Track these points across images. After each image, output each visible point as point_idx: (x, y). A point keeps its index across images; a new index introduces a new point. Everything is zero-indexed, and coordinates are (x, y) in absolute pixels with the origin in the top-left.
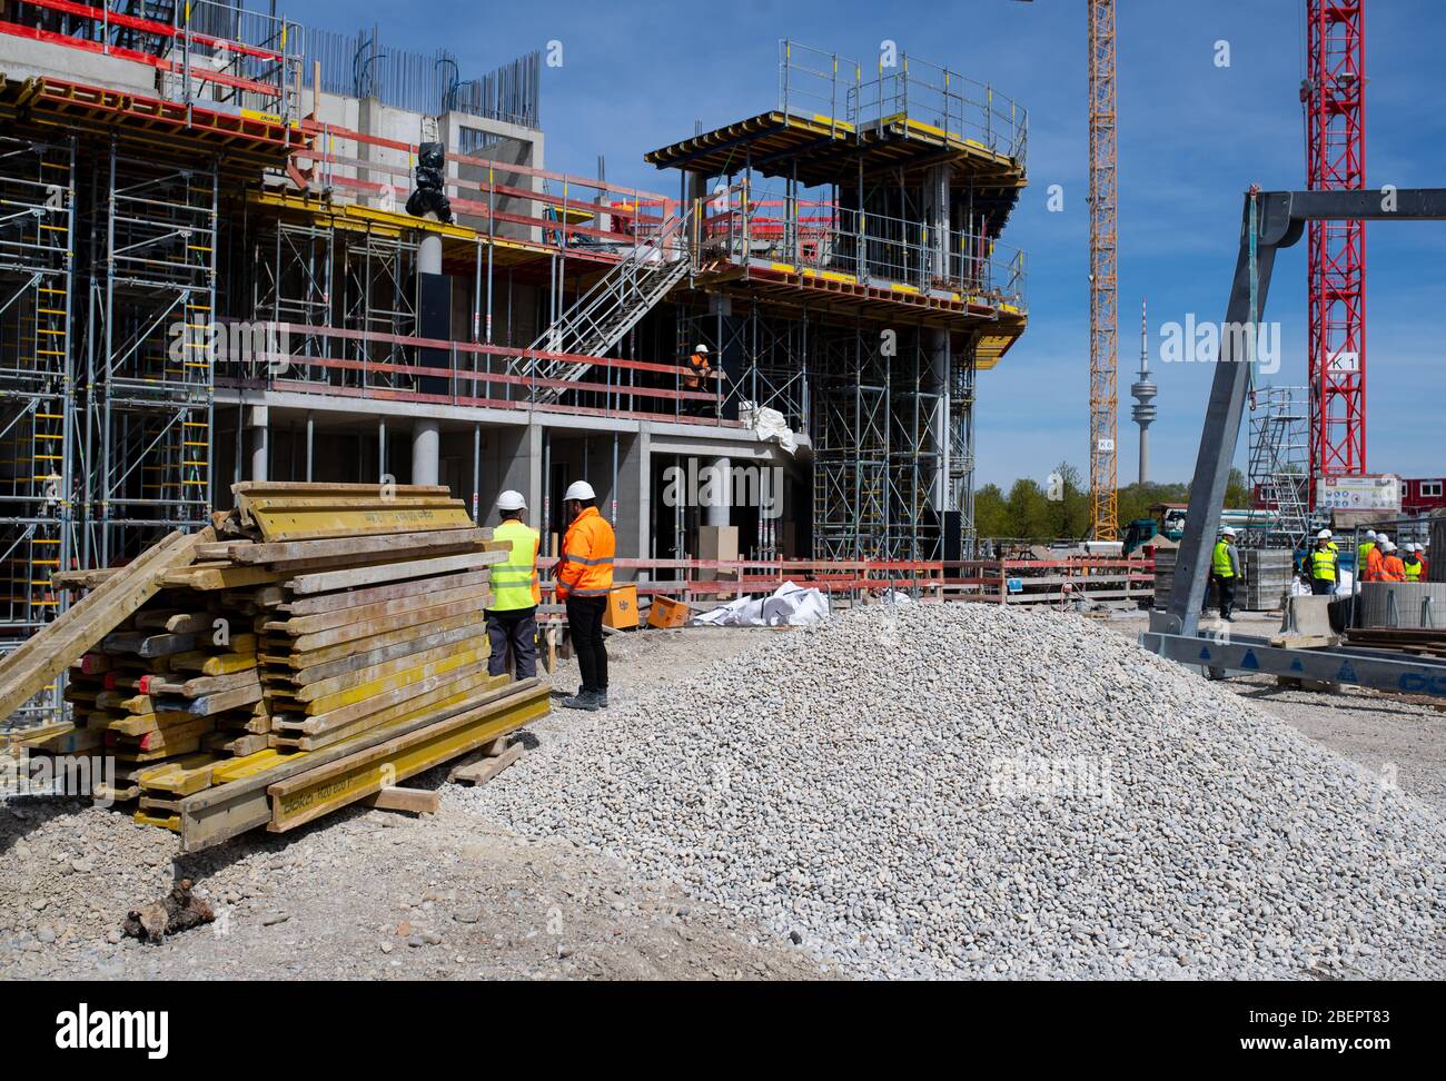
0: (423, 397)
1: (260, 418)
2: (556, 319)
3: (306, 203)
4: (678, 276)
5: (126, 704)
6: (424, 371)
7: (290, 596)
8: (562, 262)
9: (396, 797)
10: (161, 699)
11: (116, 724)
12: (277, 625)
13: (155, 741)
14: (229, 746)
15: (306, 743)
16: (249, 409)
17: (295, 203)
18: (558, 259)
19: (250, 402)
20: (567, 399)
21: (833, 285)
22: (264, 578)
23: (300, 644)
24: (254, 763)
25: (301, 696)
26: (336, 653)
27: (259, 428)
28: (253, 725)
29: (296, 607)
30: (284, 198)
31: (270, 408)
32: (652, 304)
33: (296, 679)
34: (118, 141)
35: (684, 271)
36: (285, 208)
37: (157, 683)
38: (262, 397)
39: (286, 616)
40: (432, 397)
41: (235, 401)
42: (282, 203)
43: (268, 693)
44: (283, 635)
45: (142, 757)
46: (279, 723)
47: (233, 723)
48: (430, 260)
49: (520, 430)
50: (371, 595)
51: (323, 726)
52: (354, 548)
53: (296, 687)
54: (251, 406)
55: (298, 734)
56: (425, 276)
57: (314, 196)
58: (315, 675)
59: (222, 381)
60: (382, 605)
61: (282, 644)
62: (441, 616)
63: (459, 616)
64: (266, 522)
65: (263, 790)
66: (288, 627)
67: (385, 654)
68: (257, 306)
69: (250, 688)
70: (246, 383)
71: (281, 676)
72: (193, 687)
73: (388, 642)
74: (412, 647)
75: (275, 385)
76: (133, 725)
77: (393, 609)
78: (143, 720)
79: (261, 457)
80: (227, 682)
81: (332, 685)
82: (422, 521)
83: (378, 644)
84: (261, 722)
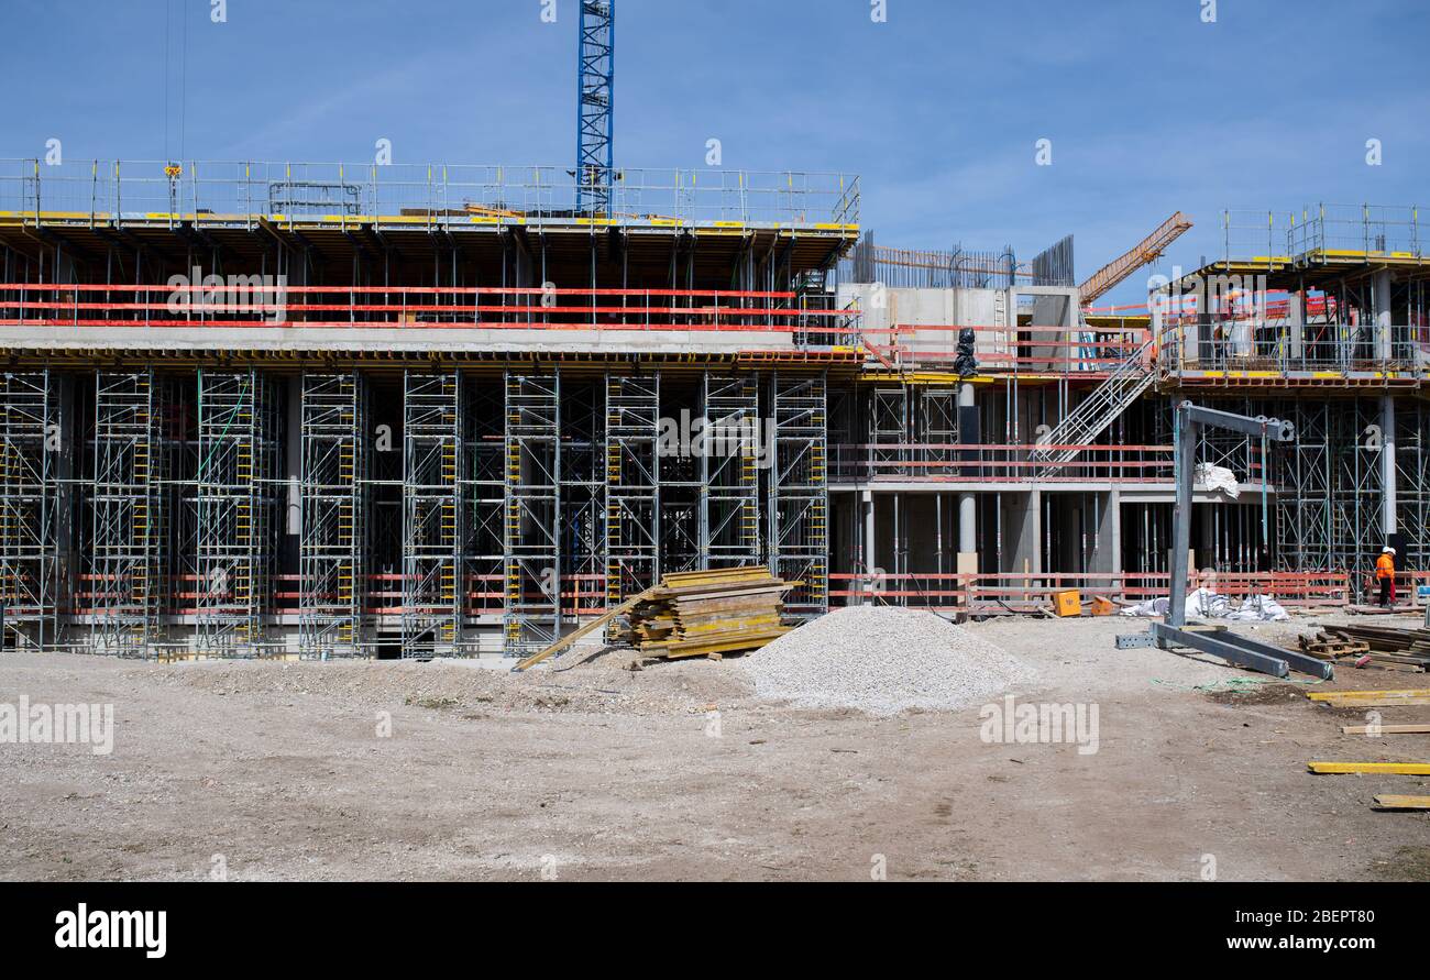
0: (963, 479)
1: (867, 497)
2: (1063, 419)
3: (890, 376)
4: (1147, 384)
5: (638, 626)
6: (963, 463)
7: (677, 602)
8: (1066, 383)
9: (712, 656)
10: (646, 625)
11: (636, 631)
12: (674, 609)
13: (646, 635)
14: (665, 638)
15: (684, 639)
16: (860, 493)
17: (884, 377)
18: (1063, 381)
19: (860, 488)
20: (1059, 474)
21: (1256, 381)
22: (670, 597)
23: (680, 614)
24: (672, 641)
25: (682, 627)
26: (696, 616)
27: (868, 503)
28: (672, 634)
29: (678, 604)
30: (877, 376)
31: (873, 492)
32: (1126, 405)
33: (680, 622)
34: (778, 371)
35: (1151, 380)
36: (878, 381)
37: (644, 621)
38: (867, 485)
40: (968, 479)
41: (852, 488)
42: (876, 379)
43: (676, 626)
44: (675, 611)
45: (643, 639)
46: (679, 633)
47: (668, 632)
48: (967, 398)
49: (1027, 494)
50: (711, 601)
51: (690, 635)
53: (681, 625)
54: (862, 491)
55: (683, 636)
56: (962, 408)
57: (895, 371)
58: (687, 621)
59: (845, 479)
60: (716, 604)
61: (676, 613)
62: (749, 607)
63: (759, 607)
64: (669, 584)
65: (666, 647)
66: (677, 609)
67: (719, 617)
68: (870, 433)
69: (670, 624)
70: (859, 479)
71: (677, 622)
72: (651, 623)
73: (720, 614)
74: (733, 616)
75: (875, 479)
76: (639, 631)
77: (721, 605)
78: (641, 630)
79: (870, 518)
80: (661, 622)
81: (695, 624)
82: (741, 578)
83: (715, 614)
84: (674, 633)
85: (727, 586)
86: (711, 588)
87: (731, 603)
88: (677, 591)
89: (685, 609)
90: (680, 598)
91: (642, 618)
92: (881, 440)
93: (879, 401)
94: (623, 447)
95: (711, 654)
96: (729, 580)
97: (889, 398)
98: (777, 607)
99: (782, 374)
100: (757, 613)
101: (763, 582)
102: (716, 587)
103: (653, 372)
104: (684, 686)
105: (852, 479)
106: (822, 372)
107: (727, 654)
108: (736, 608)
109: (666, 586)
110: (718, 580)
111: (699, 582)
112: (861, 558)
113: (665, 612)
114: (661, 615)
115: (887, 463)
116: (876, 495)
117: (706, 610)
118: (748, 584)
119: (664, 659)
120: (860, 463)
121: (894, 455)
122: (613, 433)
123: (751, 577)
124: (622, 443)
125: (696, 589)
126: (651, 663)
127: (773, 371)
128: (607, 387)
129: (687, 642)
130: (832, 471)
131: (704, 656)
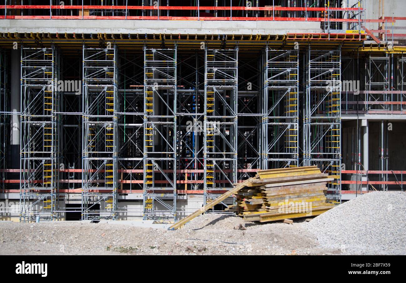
1: (364, 123)
3: (379, 49)
5: (241, 202)
7: (266, 188)
9: (286, 221)
10: (247, 202)
11: (240, 205)
12: (264, 192)
13: (246, 208)
14: (258, 210)
15: (270, 210)
16: (360, 120)
17: (375, 50)
19: (360, 118)
22: (261, 185)
23: (267, 195)
24: (262, 212)
25: (268, 203)
26: (277, 197)
27: (364, 127)
28: (262, 207)
29: (266, 189)
30: (371, 48)
31: (368, 120)
33: (267, 200)
34: (311, 46)
36: (372, 52)
37: (246, 200)
38: (364, 116)
39: (265, 190)
41: (355, 118)
42: (371, 50)
43: (264, 202)
44: (264, 193)
45: (244, 210)
46: (266, 207)
47: (260, 206)
50: (285, 187)
51: (273, 208)
52: (281, 180)
53: (268, 202)
54: (361, 120)
55: (269, 209)
57: (382, 46)
58: (271, 200)
59: (351, 112)
60: (289, 189)
61: (265, 195)
62: (308, 191)
63: (314, 191)
64: (261, 177)
65: (259, 216)
66: (265, 192)
67: (290, 197)
68: (366, 84)
69: (261, 201)
70: (359, 112)
71: (265, 200)
72: (250, 200)
73: (291, 195)
74: (298, 197)
75: (369, 112)
76: (242, 205)
77: (291, 189)
78: (243, 205)
79: (366, 136)
80: (256, 200)
81: (276, 202)
82: (303, 173)
83: (287, 196)
84: (264, 207)
85: (295, 178)
86: (285, 179)
87: (297, 189)
88: (266, 181)
89: (270, 192)
90: (267, 186)
91: (244, 197)
92: (373, 88)
93: (372, 64)
94: (216, 92)
95: (286, 220)
96: (296, 174)
97: (378, 62)
98: (324, 191)
99: (313, 48)
100: (313, 195)
101: (316, 176)
102: (289, 179)
103: (234, 47)
104: (276, 240)
105: (355, 112)
106: (338, 46)
107: (296, 220)
108: (300, 192)
109: (259, 178)
110: (289, 174)
111: (278, 175)
112: (360, 160)
113: (258, 194)
114: (255, 195)
115: (376, 102)
116: (370, 122)
117: (282, 193)
118: (307, 177)
119: (258, 223)
120: (360, 103)
121: (381, 97)
122: (210, 84)
123: (309, 173)
124: (215, 90)
125: (277, 180)
126: (250, 225)
127: (308, 46)
128: (206, 55)
129: (271, 213)
130: (343, 107)
131: (282, 221)
